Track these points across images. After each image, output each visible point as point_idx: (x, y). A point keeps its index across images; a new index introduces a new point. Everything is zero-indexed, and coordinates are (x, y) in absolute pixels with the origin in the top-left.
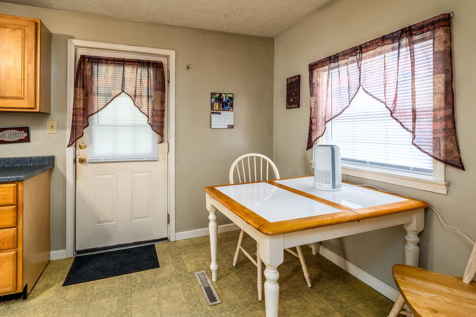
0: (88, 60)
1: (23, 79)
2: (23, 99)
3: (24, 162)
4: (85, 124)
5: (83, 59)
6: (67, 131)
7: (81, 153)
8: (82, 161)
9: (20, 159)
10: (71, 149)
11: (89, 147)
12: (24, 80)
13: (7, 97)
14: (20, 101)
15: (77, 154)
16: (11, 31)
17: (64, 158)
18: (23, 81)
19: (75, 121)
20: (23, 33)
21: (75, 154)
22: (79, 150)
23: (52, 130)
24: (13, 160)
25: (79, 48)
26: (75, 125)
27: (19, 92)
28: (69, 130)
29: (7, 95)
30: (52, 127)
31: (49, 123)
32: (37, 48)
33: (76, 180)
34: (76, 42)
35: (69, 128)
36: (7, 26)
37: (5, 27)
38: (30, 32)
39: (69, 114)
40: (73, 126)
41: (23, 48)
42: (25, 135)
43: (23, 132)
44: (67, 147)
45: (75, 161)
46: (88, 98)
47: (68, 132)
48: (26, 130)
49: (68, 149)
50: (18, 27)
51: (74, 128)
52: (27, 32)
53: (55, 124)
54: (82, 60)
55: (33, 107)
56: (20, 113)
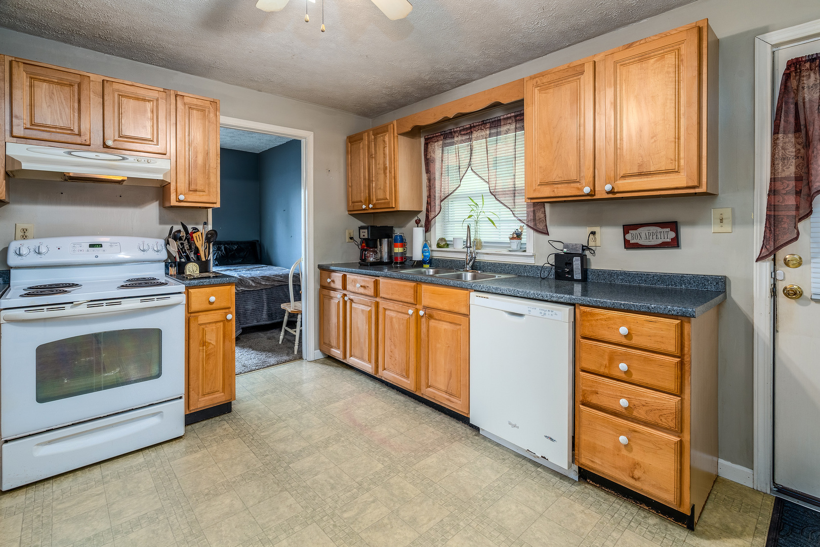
0: (810, 65)
1: (677, 137)
2: (677, 172)
3: (671, 282)
4: (802, 212)
5: (796, 67)
6: (755, 227)
7: (790, 277)
8: (794, 294)
9: (664, 276)
10: (767, 265)
11: (812, 265)
12: (679, 138)
13: (651, 173)
14: (673, 176)
15: (778, 277)
16: (657, 61)
17: (749, 283)
18: (677, 140)
19: (773, 206)
20: (677, 57)
21: (773, 276)
22: (782, 269)
23: (722, 226)
24: (654, 277)
25: (782, 47)
26: (773, 214)
27: (672, 161)
28: (760, 225)
29: (652, 169)
30: (721, 220)
31: (715, 213)
32: (701, 75)
33: (777, 334)
34: (775, 37)
35: (761, 222)
36: (650, 55)
37: (648, 57)
38: (689, 50)
39: (759, 193)
40: (768, 217)
41: (677, 83)
42: (672, 235)
43: (668, 230)
44: (755, 259)
45: (774, 292)
46: (813, 152)
47: (758, 231)
48: (674, 226)
49: (757, 266)
50: (668, 49)
51: (773, 222)
52: (683, 52)
53: (727, 213)
54: (793, 69)
55: (696, 184)
56: (663, 197)
